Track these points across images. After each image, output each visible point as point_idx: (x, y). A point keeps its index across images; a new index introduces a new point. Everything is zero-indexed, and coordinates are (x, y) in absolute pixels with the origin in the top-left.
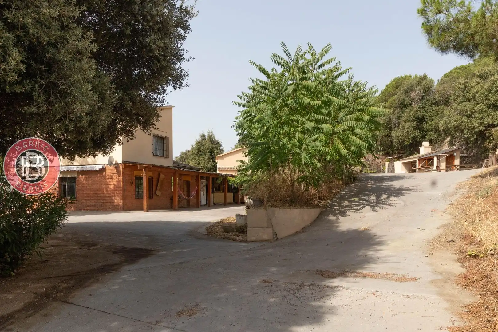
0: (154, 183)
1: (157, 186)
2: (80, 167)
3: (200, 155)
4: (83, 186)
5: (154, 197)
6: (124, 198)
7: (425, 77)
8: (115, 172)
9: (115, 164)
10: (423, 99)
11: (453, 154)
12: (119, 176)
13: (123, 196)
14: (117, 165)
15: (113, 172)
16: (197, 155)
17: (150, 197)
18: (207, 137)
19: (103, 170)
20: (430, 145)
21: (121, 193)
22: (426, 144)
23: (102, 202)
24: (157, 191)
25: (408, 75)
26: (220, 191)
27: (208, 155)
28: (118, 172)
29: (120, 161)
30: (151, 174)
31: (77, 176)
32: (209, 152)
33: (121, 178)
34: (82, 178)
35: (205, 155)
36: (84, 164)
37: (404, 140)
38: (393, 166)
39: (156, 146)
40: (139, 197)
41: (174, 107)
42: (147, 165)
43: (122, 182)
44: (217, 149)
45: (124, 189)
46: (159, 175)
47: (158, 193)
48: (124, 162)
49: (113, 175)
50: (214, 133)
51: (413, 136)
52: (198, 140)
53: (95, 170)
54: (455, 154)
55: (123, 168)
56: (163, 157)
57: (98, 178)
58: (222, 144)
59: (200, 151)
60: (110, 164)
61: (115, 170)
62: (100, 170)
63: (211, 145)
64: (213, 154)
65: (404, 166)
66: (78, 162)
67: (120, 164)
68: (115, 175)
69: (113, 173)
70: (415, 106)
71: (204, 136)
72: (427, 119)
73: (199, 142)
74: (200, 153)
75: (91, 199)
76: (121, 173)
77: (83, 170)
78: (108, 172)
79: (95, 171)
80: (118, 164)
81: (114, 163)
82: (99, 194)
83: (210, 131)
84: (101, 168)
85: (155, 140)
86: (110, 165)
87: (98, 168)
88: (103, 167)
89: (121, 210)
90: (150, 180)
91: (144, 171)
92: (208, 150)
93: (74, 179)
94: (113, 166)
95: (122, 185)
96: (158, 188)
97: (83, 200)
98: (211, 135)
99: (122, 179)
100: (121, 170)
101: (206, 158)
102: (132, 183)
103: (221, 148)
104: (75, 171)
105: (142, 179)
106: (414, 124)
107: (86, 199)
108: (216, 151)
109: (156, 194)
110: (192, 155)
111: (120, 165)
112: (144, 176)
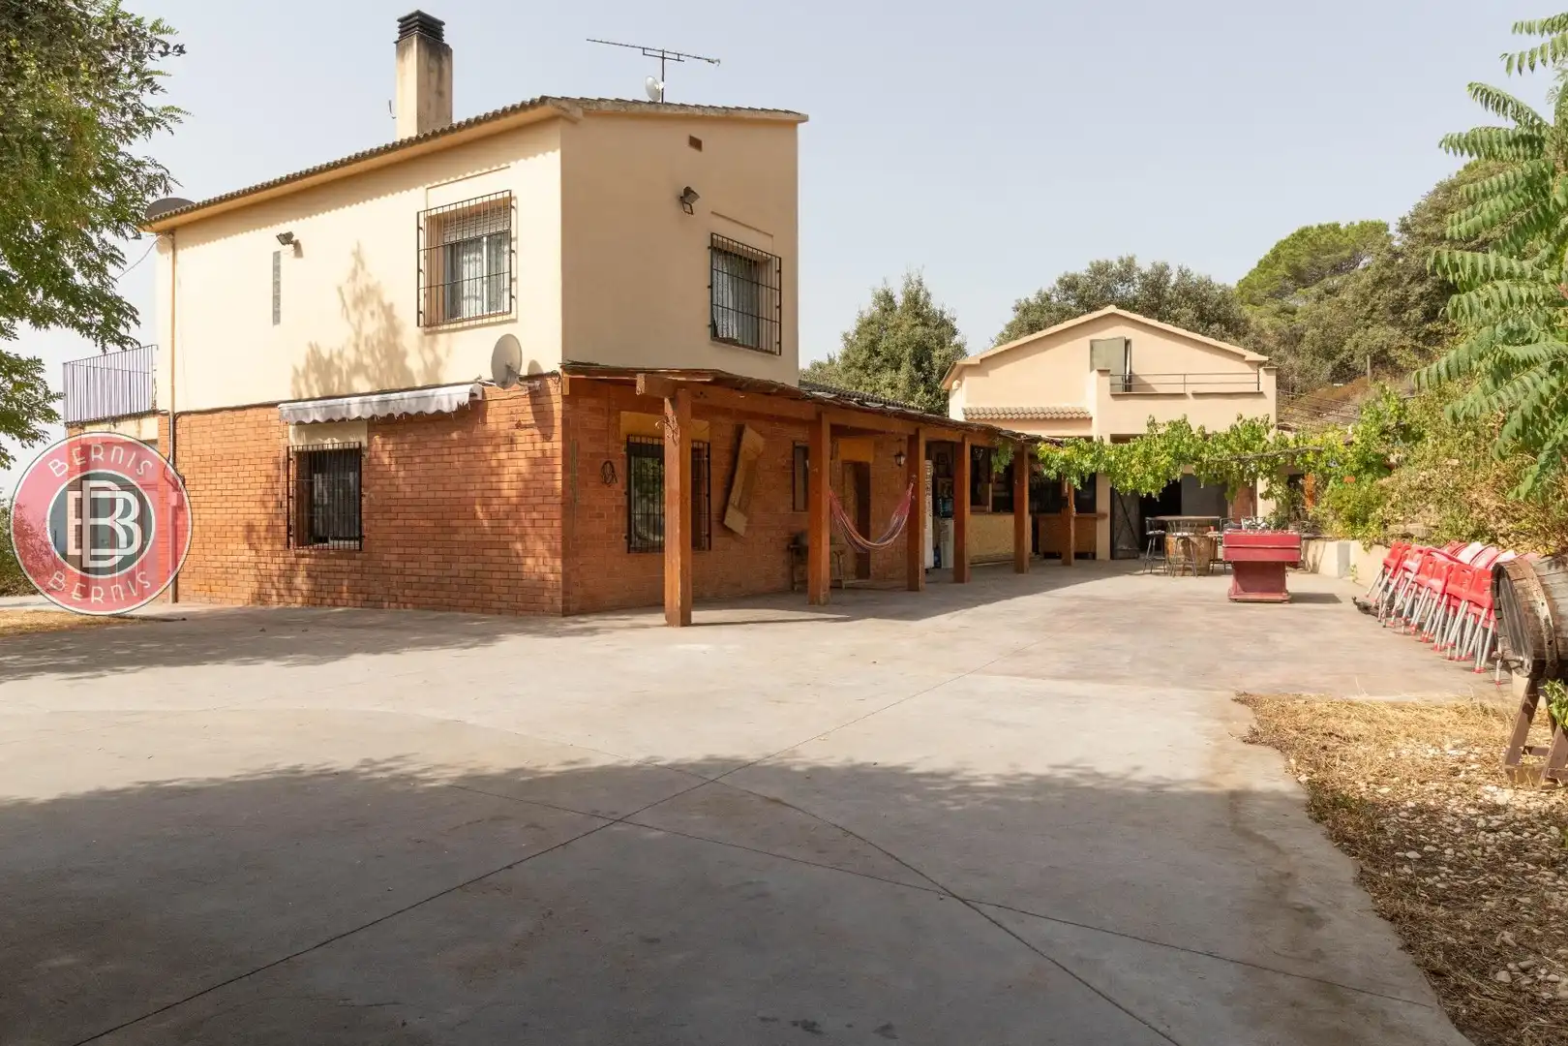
0: (718, 473)
1: (728, 491)
2: (375, 398)
3: (878, 370)
4: (387, 488)
5: (717, 541)
6: (570, 549)
8: (529, 419)
9: (530, 378)
12: (547, 437)
13: (564, 539)
14: (537, 383)
15: (520, 417)
16: (864, 367)
17: (698, 540)
18: (899, 300)
19: (473, 410)
21: (556, 523)
23: (470, 566)
24: (730, 510)
26: (981, 508)
27: (906, 367)
28: (542, 417)
29: (550, 360)
30: (702, 428)
31: (365, 444)
32: (914, 356)
33: (556, 444)
34: (382, 451)
35: (897, 368)
36: (393, 385)
39: (727, 296)
40: (643, 542)
41: (804, 119)
42: (683, 372)
43: (559, 469)
44: (942, 344)
45: (570, 505)
46: (739, 432)
47: (735, 520)
48: (570, 367)
49: (517, 432)
50: (929, 285)
52: (867, 315)
53: (439, 412)
55: (564, 397)
56: (757, 348)
57: (453, 450)
58: (957, 325)
59: (878, 354)
60: (503, 376)
61: (529, 409)
62: (462, 409)
63: (919, 330)
64: (925, 364)
66: (368, 377)
67: (553, 374)
68: (529, 431)
69: (519, 426)
71: (888, 298)
73: (871, 322)
74: (877, 361)
75: (424, 551)
76: (558, 422)
77: (391, 415)
78: (497, 419)
79: (440, 416)
80: (541, 376)
81: (524, 372)
82: (455, 530)
83: (914, 278)
84: (466, 399)
85: (721, 264)
86: (504, 384)
87: (449, 399)
88: (472, 395)
89: (554, 613)
90: (698, 459)
91: (668, 408)
92: (909, 350)
93: (352, 457)
94: (518, 390)
95: (559, 484)
96: (735, 497)
97: (391, 558)
98: (918, 292)
99: (559, 453)
100: (557, 407)
101: (903, 375)
102: (607, 477)
103: (957, 339)
104: (359, 419)
105: (657, 452)
107: (401, 550)
108: (936, 354)
109: (725, 528)
110: (846, 369)
111: (550, 382)
112: (668, 433)
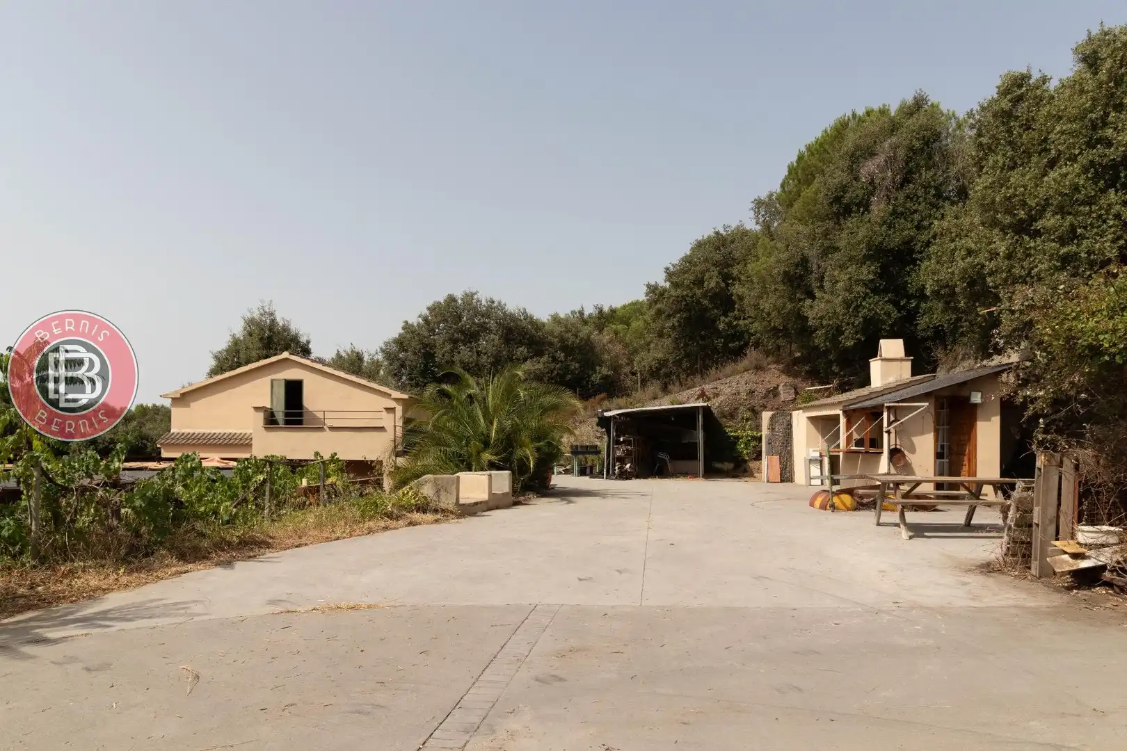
7: (919, 103)
10: (906, 180)
11: (968, 398)
20: (907, 354)
22: (892, 347)
25: (876, 106)
37: (839, 331)
38: (789, 426)
51: (865, 318)
54: (976, 398)
65: (817, 429)
70: (878, 208)
72: (921, 252)
106: (867, 272)
